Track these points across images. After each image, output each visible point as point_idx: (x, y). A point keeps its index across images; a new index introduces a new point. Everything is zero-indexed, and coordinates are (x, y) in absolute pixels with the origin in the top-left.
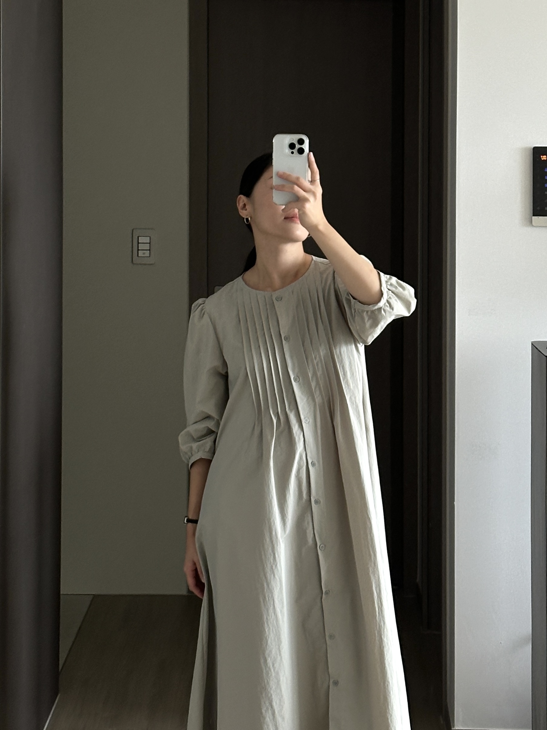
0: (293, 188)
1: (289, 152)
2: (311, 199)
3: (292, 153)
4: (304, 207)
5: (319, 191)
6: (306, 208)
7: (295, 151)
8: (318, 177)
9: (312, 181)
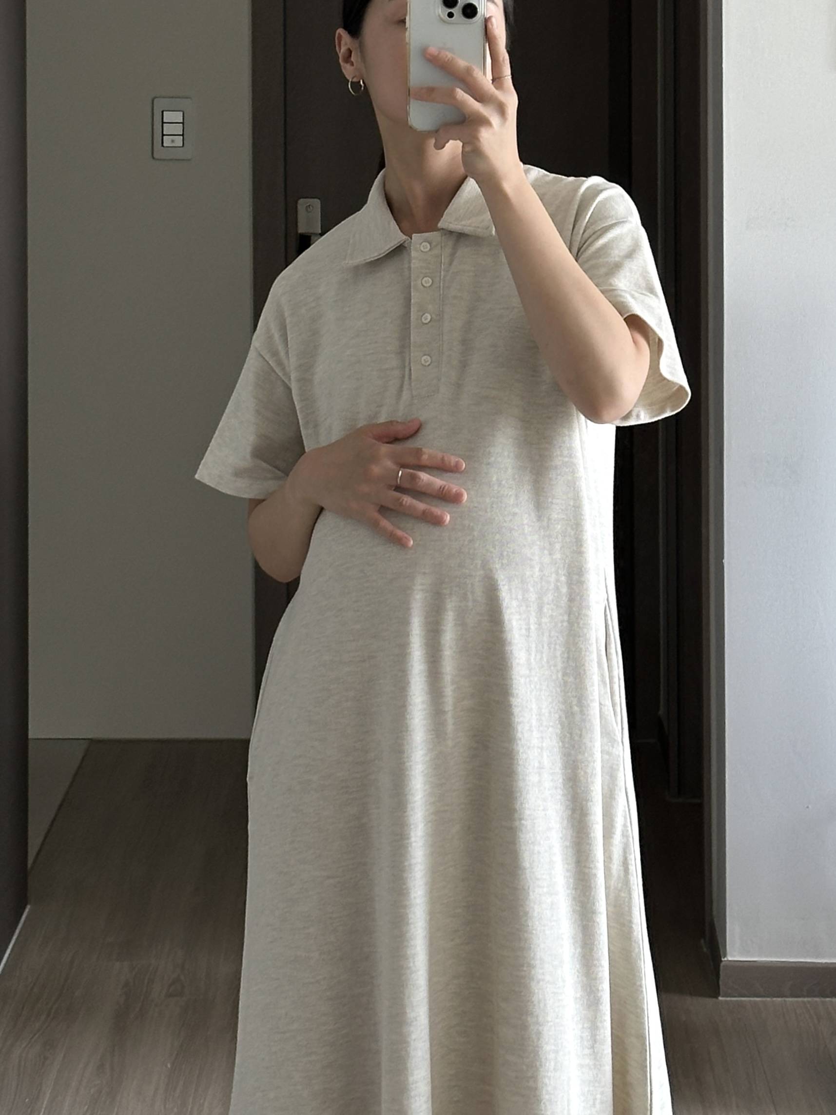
0: (451, 94)
1: (444, 16)
2: (495, 120)
3: (451, 15)
4: (477, 138)
5: (511, 100)
6: (481, 140)
7: (457, 11)
8: (507, 71)
9: (497, 79)
